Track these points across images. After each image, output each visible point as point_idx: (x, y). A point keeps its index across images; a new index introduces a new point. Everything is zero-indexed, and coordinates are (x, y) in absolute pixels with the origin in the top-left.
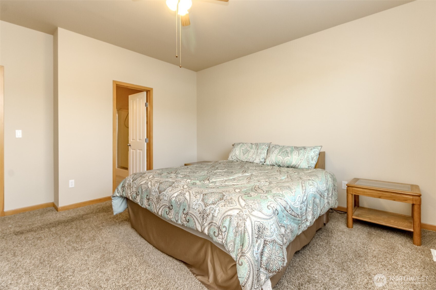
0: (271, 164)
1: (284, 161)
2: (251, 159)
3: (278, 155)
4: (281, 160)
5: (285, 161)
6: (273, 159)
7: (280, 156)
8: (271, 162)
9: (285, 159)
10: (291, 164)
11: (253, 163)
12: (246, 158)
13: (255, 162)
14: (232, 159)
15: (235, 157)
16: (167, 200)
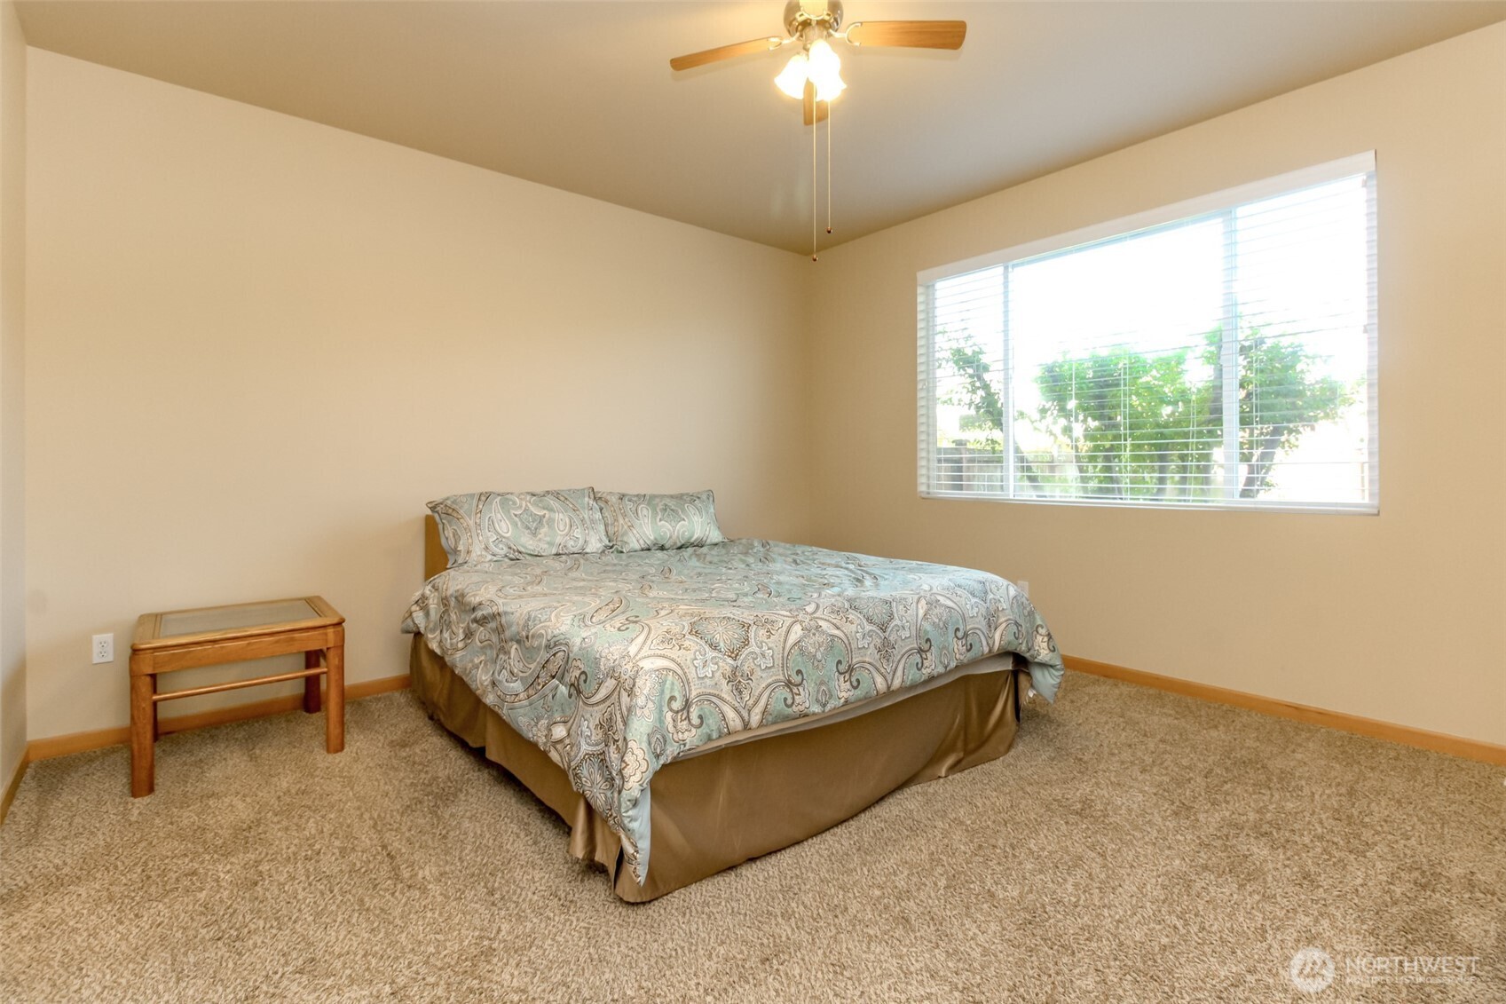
0: (643, 546)
1: (676, 533)
2: (572, 543)
3: (658, 520)
4: (669, 530)
5: (678, 533)
6: (648, 534)
7: (663, 522)
8: (642, 542)
9: (677, 528)
10: (691, 538)
11: (583, 553)
12: (551, 544)
13: (588, 550)
14: (494, 555)
15: (501, 546)
16: (910, 637)
